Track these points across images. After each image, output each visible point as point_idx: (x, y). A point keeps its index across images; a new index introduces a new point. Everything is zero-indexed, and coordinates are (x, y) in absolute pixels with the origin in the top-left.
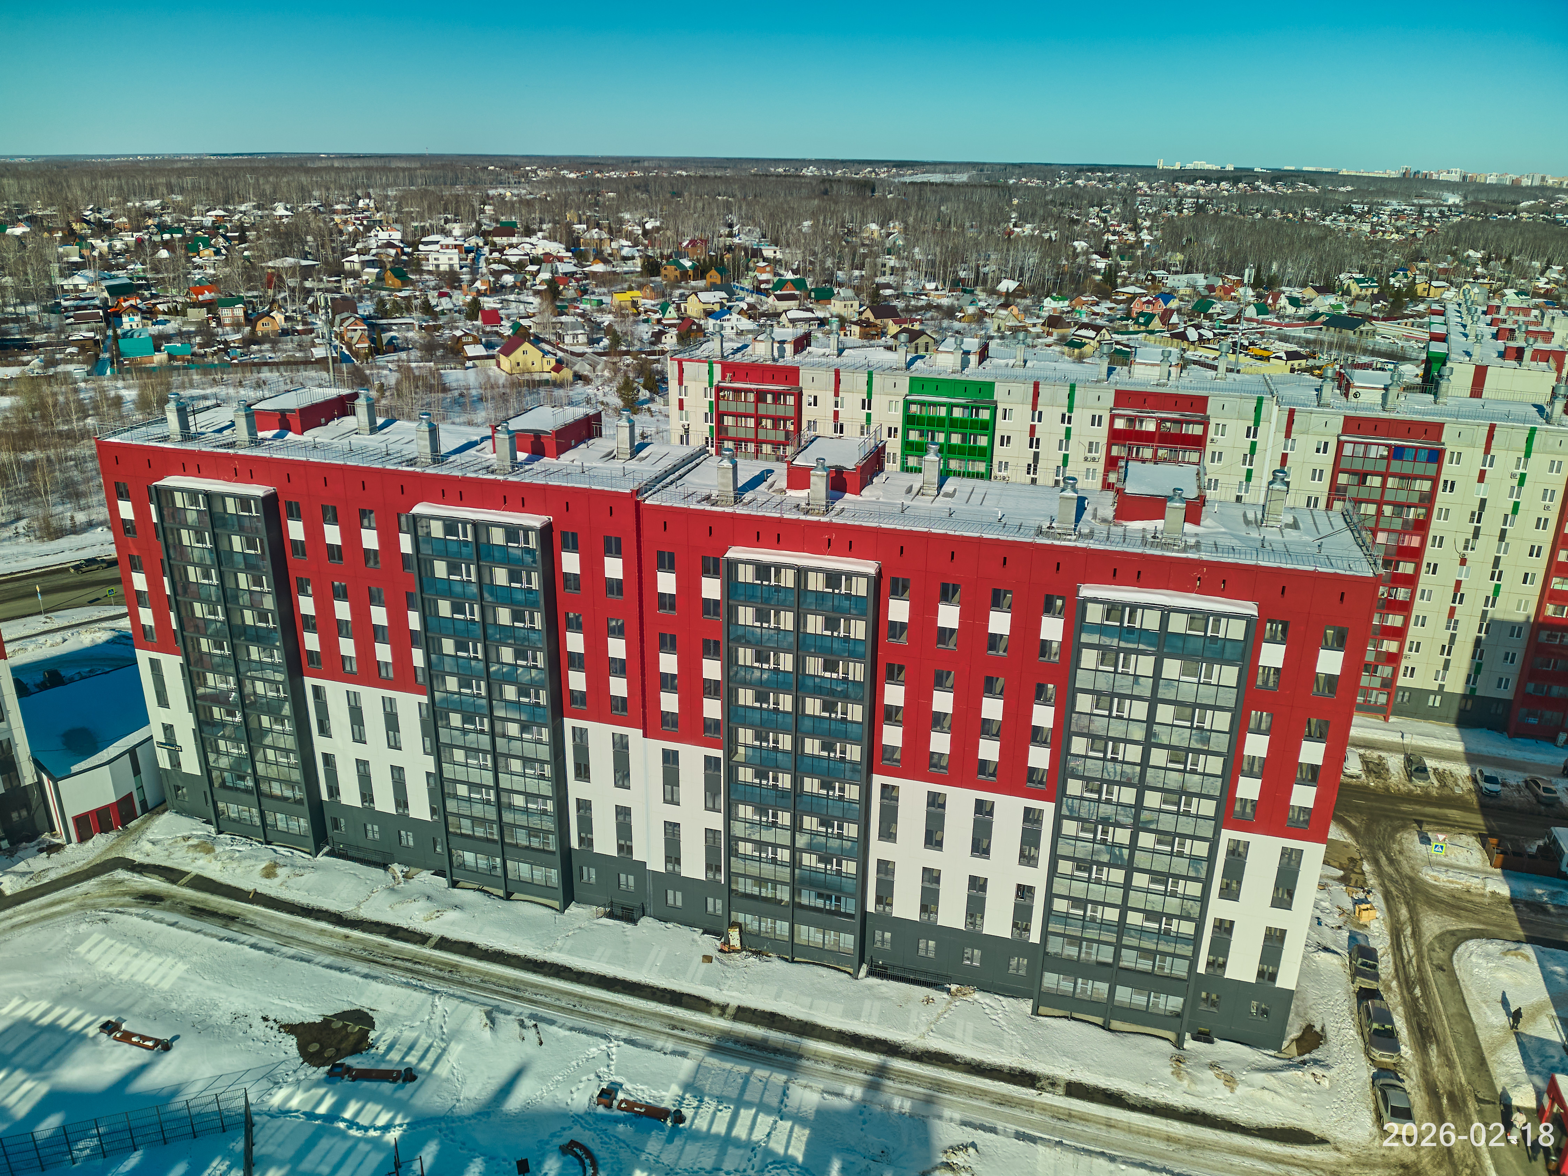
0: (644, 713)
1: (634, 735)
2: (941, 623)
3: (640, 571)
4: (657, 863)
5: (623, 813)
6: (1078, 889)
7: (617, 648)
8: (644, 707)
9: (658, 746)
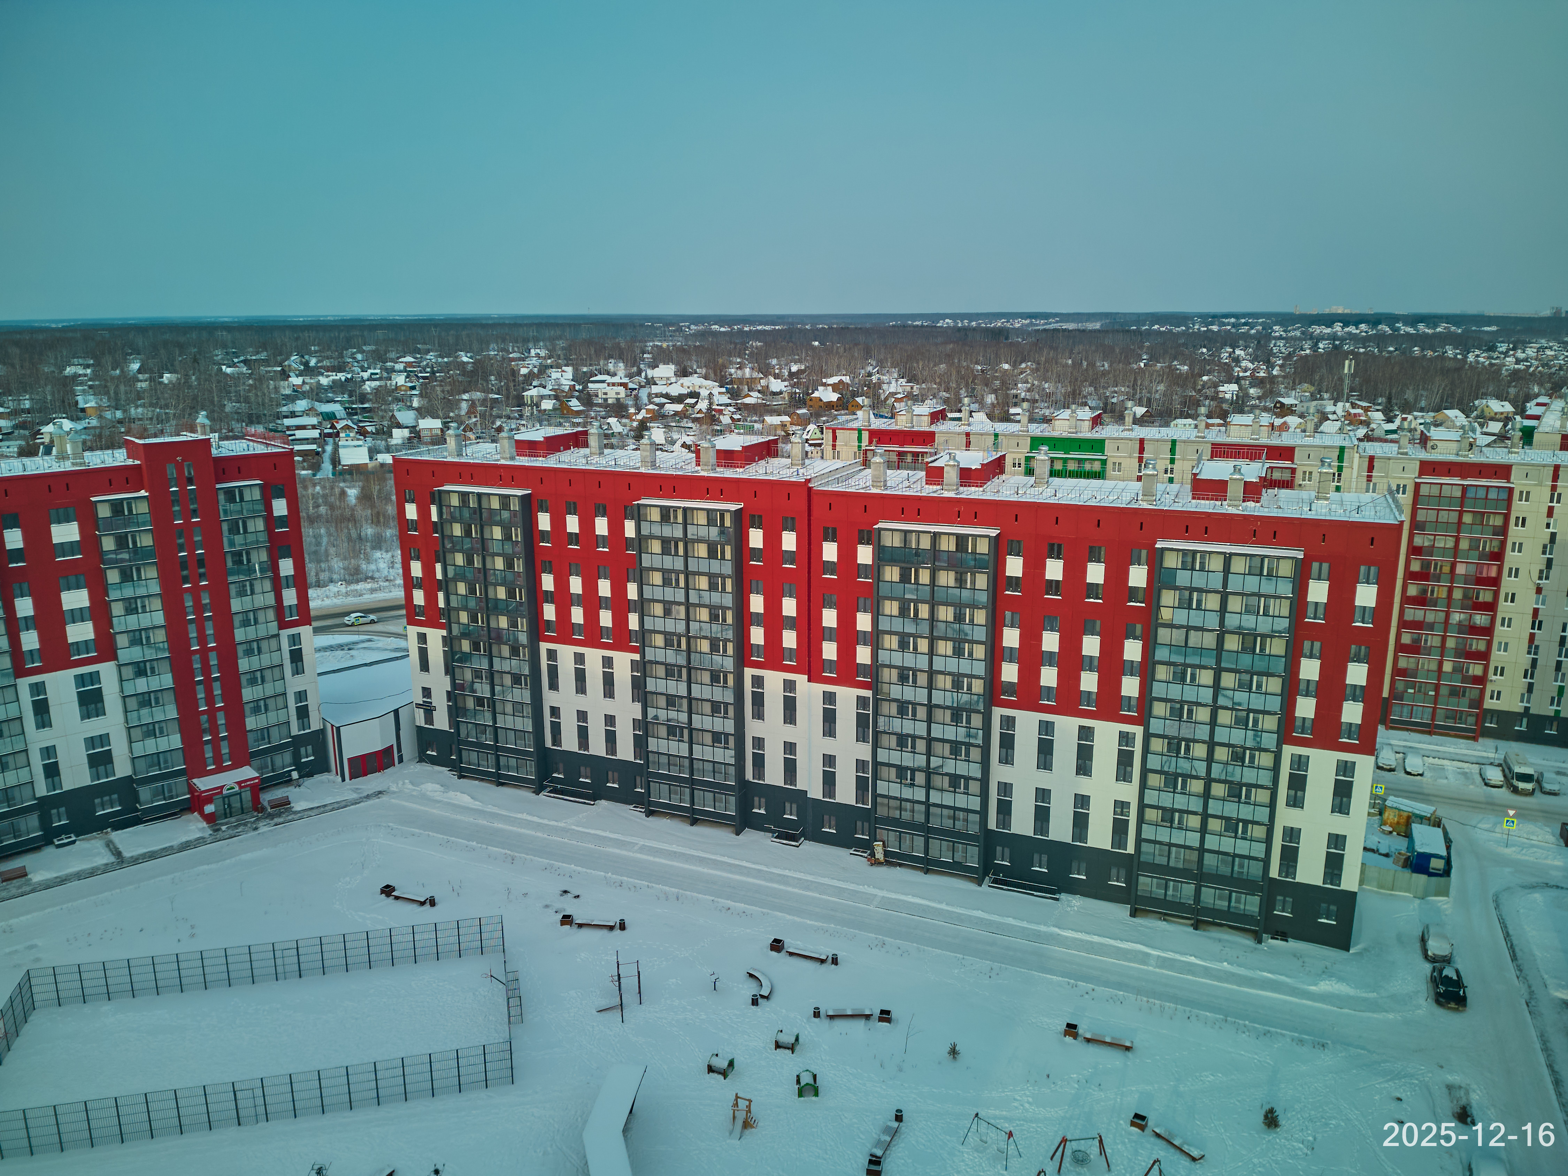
0: (809, 662)
1: (801, 679)
2: (1048, 576)
3: (809, 544)
4: (816, 792)
5: (790, 747)
6: (1166, 800)
7: (789, 607)
8: (809, 657)
9: (820, 688)
